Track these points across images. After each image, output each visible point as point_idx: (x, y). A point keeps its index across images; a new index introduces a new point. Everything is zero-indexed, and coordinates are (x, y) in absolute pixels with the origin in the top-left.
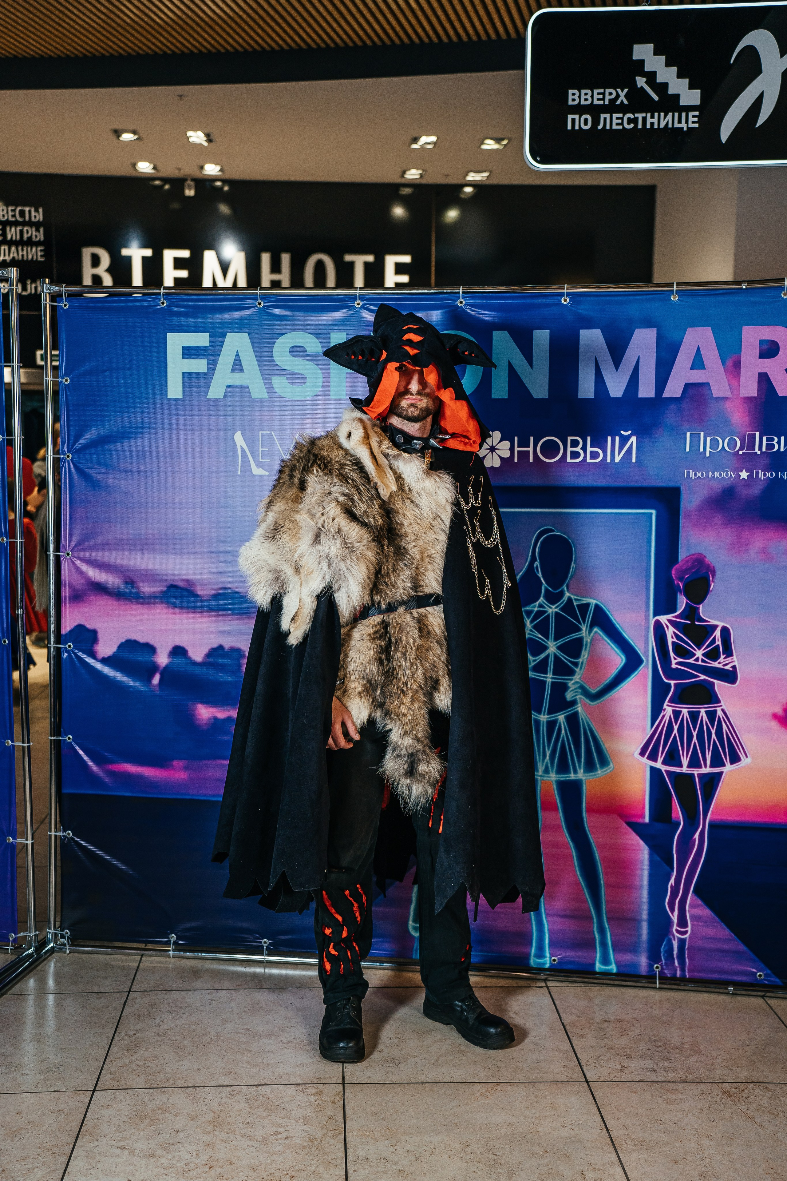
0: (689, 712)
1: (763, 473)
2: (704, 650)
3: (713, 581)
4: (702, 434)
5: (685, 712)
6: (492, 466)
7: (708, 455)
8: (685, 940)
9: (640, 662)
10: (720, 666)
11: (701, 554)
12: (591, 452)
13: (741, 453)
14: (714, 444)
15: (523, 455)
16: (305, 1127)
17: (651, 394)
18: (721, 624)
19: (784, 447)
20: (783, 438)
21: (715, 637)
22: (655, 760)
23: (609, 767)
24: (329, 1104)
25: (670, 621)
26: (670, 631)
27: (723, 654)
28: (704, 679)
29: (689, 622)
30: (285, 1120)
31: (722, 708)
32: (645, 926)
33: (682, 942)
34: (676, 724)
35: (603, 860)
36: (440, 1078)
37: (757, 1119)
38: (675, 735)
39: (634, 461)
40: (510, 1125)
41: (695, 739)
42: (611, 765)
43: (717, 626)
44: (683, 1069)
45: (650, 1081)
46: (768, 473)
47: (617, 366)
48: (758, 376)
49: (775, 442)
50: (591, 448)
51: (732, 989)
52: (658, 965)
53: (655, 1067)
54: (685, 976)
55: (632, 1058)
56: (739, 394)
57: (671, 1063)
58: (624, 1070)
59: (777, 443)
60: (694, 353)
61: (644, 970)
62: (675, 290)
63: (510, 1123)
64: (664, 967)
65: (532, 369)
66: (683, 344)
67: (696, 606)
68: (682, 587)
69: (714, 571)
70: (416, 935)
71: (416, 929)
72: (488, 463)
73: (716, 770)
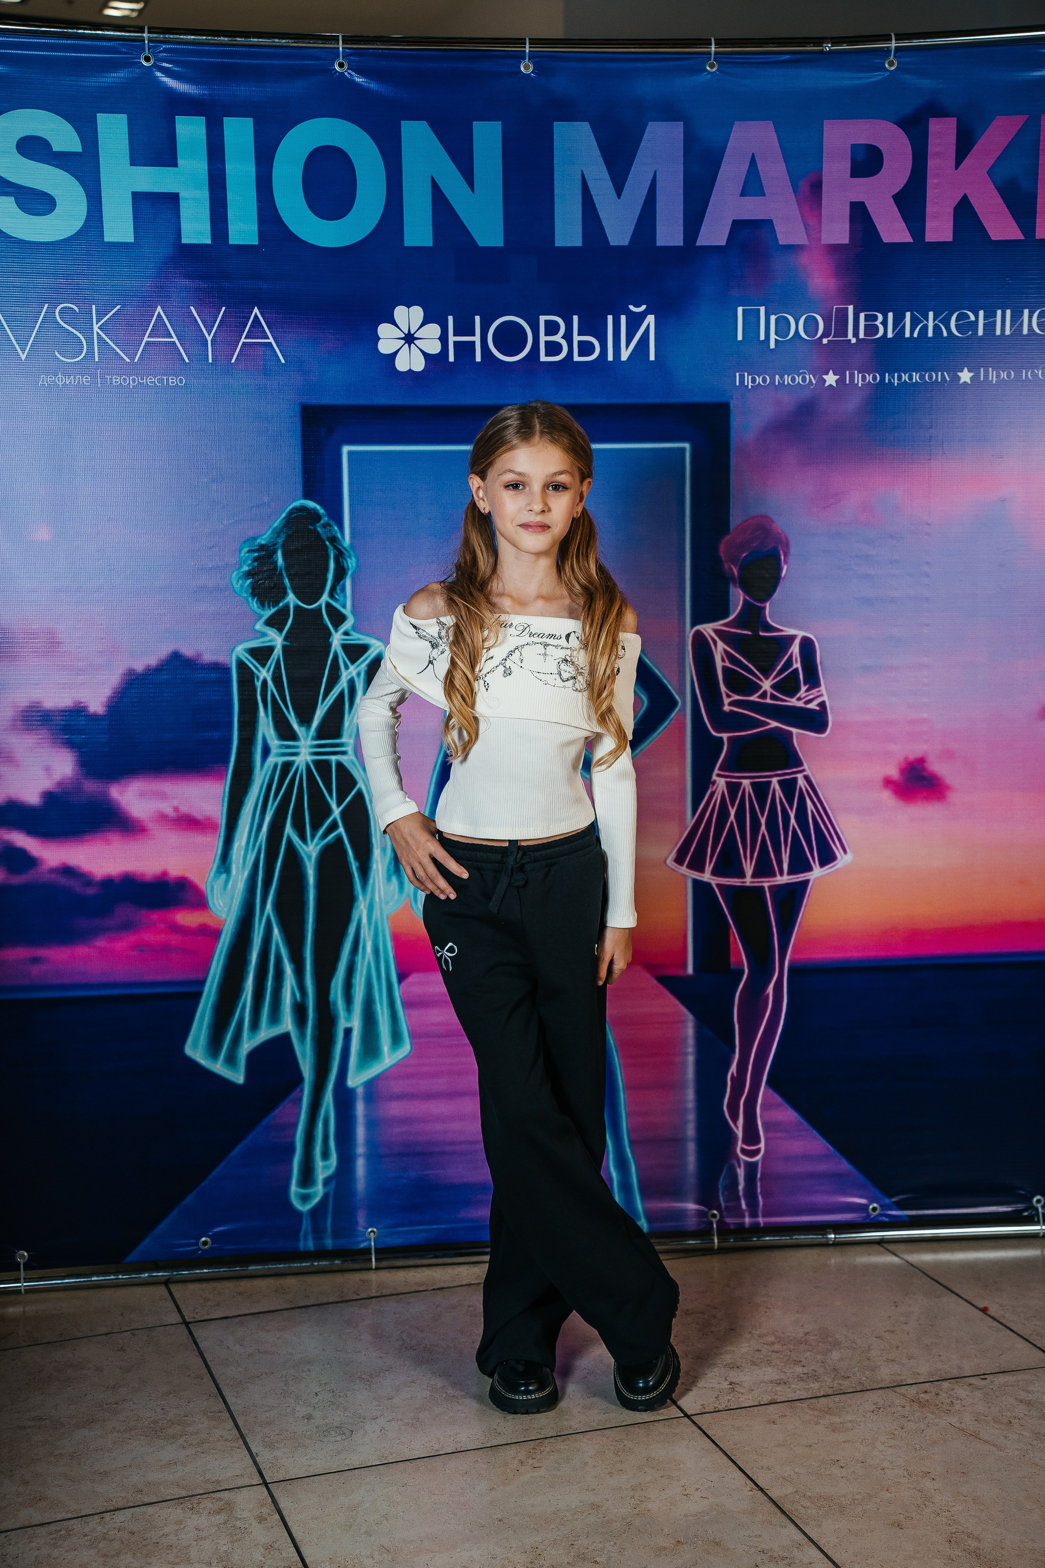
0: (752, 784)
1: (860, 375)
2: (774, 678)
3: (786, 563)
4: (762, 309)
5: (746, 783)
6: (410, 370)
7: (772, 345)
8: (755, 1164)
9: (674, 703)
10: (800, 704)
11: (767, 517)
12: (579, 342)
13: (825, 341)
14: (783, 327)
15: (464, 350)
17: (678, 241)
18: (801, 634)
19: (894, 330)
20: (890, 315)
21: (791, 656)
22: (702, 870)
24: (255, 1524)
25: (716, 631)
26: (720, 649)
27: (805, 685)
28: (776, 727)
29: (750, 633)
31: (805, 773)
32: (691, 1147)
33: (751, 1169)
34: (733, 807)
36: (437, 1447)
37: (984, 1435)
38: (732, 823)
39: (652, 357)
40: (595, 1507)
41: (763, 828)
43: (793, 637)
44: (828, 1374)
45: (786, 1400)
46: (869, 376)
47: (619, 189)
48: (848, 208)
49: (878, 323)
50: (579, 335)
51: (833, 1236)
52: (715, 1212)
53: (782, 1377)
54: (758, 1223)
55: (738, 1367)
56: (820, 239)
57: (804, 1366)
58: (736, 1389)
59: (881, 323)
60: (746, 166)
61: (691, 1223)
62: (713, 53)
63: (593, 1504)
64: (725, 1213)
65: (473, 193)
66: (727, 150)
67: (759, 605)
68: (736, 574)
69: (787, 545)
70: (304, 1208)
71: (305, 1198)
72: (402, 364)
73: (798, 878)
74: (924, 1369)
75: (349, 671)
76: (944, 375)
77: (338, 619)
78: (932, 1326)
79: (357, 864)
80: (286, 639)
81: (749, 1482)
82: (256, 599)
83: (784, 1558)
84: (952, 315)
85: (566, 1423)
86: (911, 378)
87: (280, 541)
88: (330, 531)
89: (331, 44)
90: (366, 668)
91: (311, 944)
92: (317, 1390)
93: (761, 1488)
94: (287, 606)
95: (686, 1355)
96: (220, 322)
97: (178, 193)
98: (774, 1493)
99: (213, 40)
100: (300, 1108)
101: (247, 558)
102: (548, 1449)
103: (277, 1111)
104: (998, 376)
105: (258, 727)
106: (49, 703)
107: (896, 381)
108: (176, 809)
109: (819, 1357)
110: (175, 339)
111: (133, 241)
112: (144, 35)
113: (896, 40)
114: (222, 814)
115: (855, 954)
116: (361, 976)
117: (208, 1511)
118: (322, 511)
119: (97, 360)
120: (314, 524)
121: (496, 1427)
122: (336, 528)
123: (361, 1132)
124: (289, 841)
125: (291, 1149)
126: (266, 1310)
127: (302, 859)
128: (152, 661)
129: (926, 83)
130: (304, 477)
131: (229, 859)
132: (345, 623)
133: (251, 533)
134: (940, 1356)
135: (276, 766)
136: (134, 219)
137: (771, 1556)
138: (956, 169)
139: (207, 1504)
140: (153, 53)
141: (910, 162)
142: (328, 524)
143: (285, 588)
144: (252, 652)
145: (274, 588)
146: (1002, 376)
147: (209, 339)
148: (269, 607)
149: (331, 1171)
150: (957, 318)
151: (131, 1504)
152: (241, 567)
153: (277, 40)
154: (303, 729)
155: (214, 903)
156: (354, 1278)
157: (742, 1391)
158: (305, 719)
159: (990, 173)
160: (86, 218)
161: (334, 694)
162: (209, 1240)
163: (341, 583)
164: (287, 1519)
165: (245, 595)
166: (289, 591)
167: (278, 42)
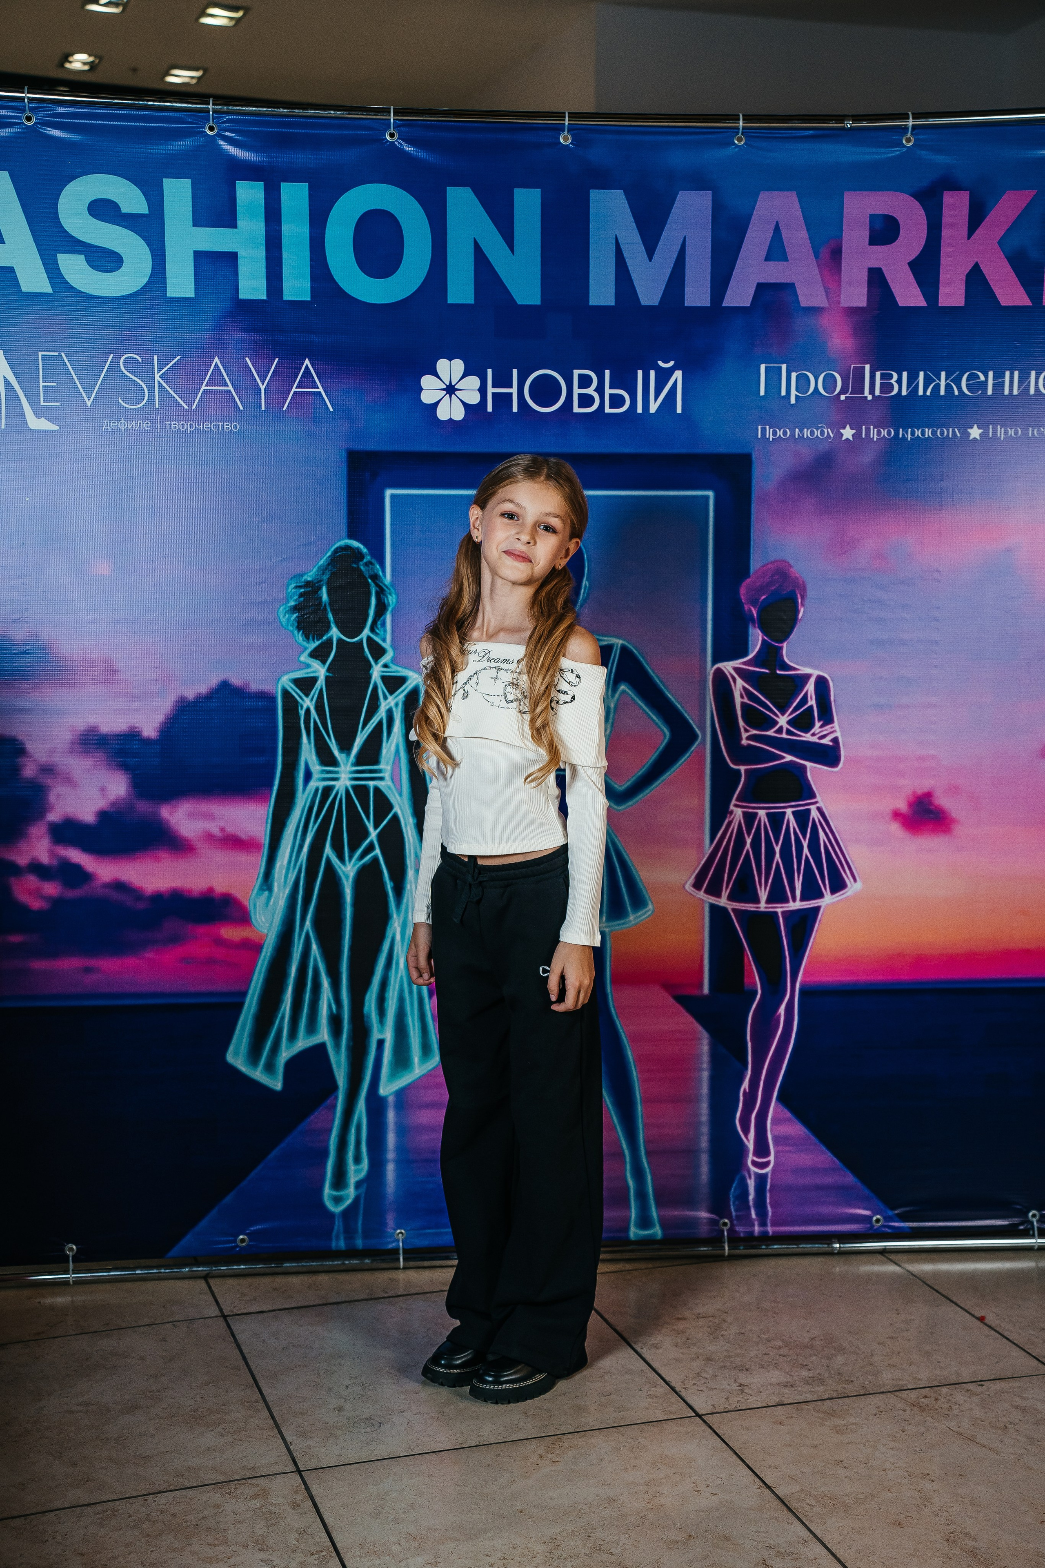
0: (768, 815)
1: (876, 430)
2: (790, 714)
3: (803, 605)
4: (784, 367)
5: (762, 813)
6: (451, 419)
7: (793, 401)
8: (765, 1176)
9: (695, 737)
10: (815, 739)
11: (786, 562)
12: (610, 395)
13: (843, 397)
14: (802, 382)
15: (502, 401)
16: (263, 1555)
17: (706, 302)
18: (816, 673)
19: (908, 388)
20: (905, 374)
21: (806, 694)
22: (718, 895)
23: (647, 909)
24: (289, 1509)
25: (736, 669)
26: (738, 686)
27: (819, 721)
28: (791, 761)
29: (767, 671)
30: (221, 1548)
31: (818, 805)
32: (704, 1159)
33: (761, 1180)
34: (749, 835)
35: (639, 1059)
37: (982, 1440)
38: (748, 851)
39: (679, 410)
41: (778, 856)
42: (650, 907)
43: (808, 677)
44: (832, 1377)
45: (793, 1402)
46: (884, 431)
47: (650, 253)
48: (866, 274)
49: (893, 381)
50: (610, 388)
51: (838, 1245)
52: (726, 1220)
53: (789, 1380)
54: (767, 1232)
55: (747, 1370)
56: (839, 302)
57: (810, 1370)
58: (745, 1391)
59: (896, 381)
60: (770, 234)
61: (704, 1231)
62: (741, 128)
63: (608, 1498)
64: (735, 1222)
65: (513, 254)
66: (753, 218)
67: (777, 644)
68: (755, 615)
69: (804, 589)
70: (337, 1209)
71: (337, 1200)
72: (443, 414)
73: (810, 904)
74: (924, 1375)
75: (388, 701)
76: (955, 432)
77: (378, 651)
78: (932, 1333)
79: (392, 884)
80: (328, 670)
81: (757, 1480)
82: (301, 633)
83: (790, 1554)
84: (963, 375)
85: (583, 1420)
86: (923, 433)
87: (325, 578)
88: (372, 569)
89: (383, 116)
90: (404, 699)
91: (347, 959)
92: (348, 1382)
93: (768, 1486)
94: (330, 640)
95: (698, 1357)
96: (273, 372)
97: (237, 252)
98: (780, 1492)
99: (273, 111)
100: (334, 1113)
101: (294, 594)
102: (566, 1445)
103: (312, 1117)
104: (1006, 433)
105: (301, 753)
106: (105, 729)
107: (909, 436)
108: (222, 829)
109: (824, 1362)
110: (231, 388)
111: (193, 296)
112: (209, 107)
113: (913, 118)
114: (266, 834)
115: (863, 978)
116: (393, 992)
117: (246, 1496)
118: (365, 550)
119: (157, 406)
120: (357, 563)
121: (517, 1423)
122: (378, 566)
123: (391, 1139)
124: (328, 861)
125: (325, 1153)
126: (299, 1305)
127: (340, 879)
128: (203, 689)
129: (941, 159)
130: (348, 518)
131: (271, 877)
132: (384, 657)
133: (298, 570)
134: (939, 1362)
135: (317, 790)
136: (195, 276)
137: (778, 1552)
138: (969, 239)
139: (245, 1490)
140: (217, 123)
141: (926, 232)
142: (371, 563)
143: (329, 622)
144: (297, 682)
145: (318, 622)
146: (1010, 433)
147: (263, 388)
148: (313, 640)
149: (363, 1175)
150: (967, 378)
151: (172, 1488)
152: (288, 602)
153: (332, 112)
154: (344, 756)
155: (256, 919)
156: (383, 1277)
157: (750, 1392)
158: (346, 747)
159: (1001, 243)
160: (151, 275)
161: (373, 723)
162: (246, 1237)
163: (382, 619)
164: (319, 1505)
165: (291, 628)
166: (333, 625)
167: (334, 114)
